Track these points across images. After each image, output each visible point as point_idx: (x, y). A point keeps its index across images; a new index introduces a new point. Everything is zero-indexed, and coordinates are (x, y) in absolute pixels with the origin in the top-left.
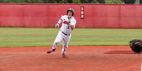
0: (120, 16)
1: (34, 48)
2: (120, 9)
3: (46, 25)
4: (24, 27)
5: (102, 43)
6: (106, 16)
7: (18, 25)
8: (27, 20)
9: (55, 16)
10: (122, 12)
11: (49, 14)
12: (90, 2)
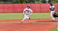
0: (41, 8)
1: (8, 21)
2: (41, 5)
3: (13, 12)
4: (4, 13)
5: (34, 18)
6: (35, 8)
7: (2, 12)
8: (6, 10)
9: (16, 8)
10: (41, 6)
11: (14, 8)
12: (29, 3)
